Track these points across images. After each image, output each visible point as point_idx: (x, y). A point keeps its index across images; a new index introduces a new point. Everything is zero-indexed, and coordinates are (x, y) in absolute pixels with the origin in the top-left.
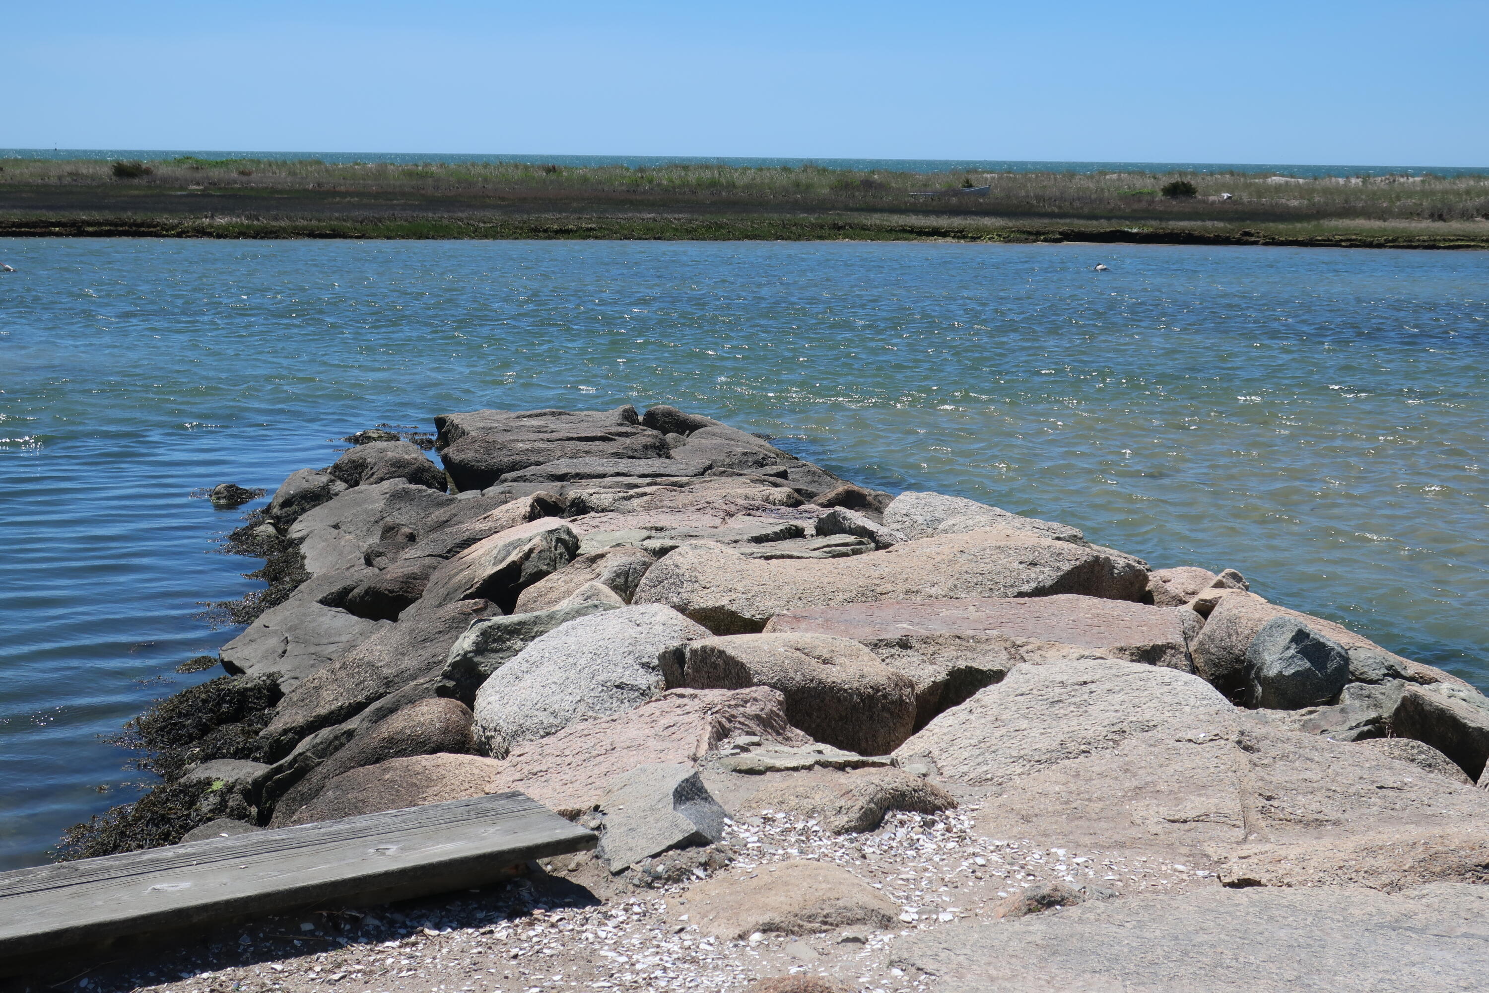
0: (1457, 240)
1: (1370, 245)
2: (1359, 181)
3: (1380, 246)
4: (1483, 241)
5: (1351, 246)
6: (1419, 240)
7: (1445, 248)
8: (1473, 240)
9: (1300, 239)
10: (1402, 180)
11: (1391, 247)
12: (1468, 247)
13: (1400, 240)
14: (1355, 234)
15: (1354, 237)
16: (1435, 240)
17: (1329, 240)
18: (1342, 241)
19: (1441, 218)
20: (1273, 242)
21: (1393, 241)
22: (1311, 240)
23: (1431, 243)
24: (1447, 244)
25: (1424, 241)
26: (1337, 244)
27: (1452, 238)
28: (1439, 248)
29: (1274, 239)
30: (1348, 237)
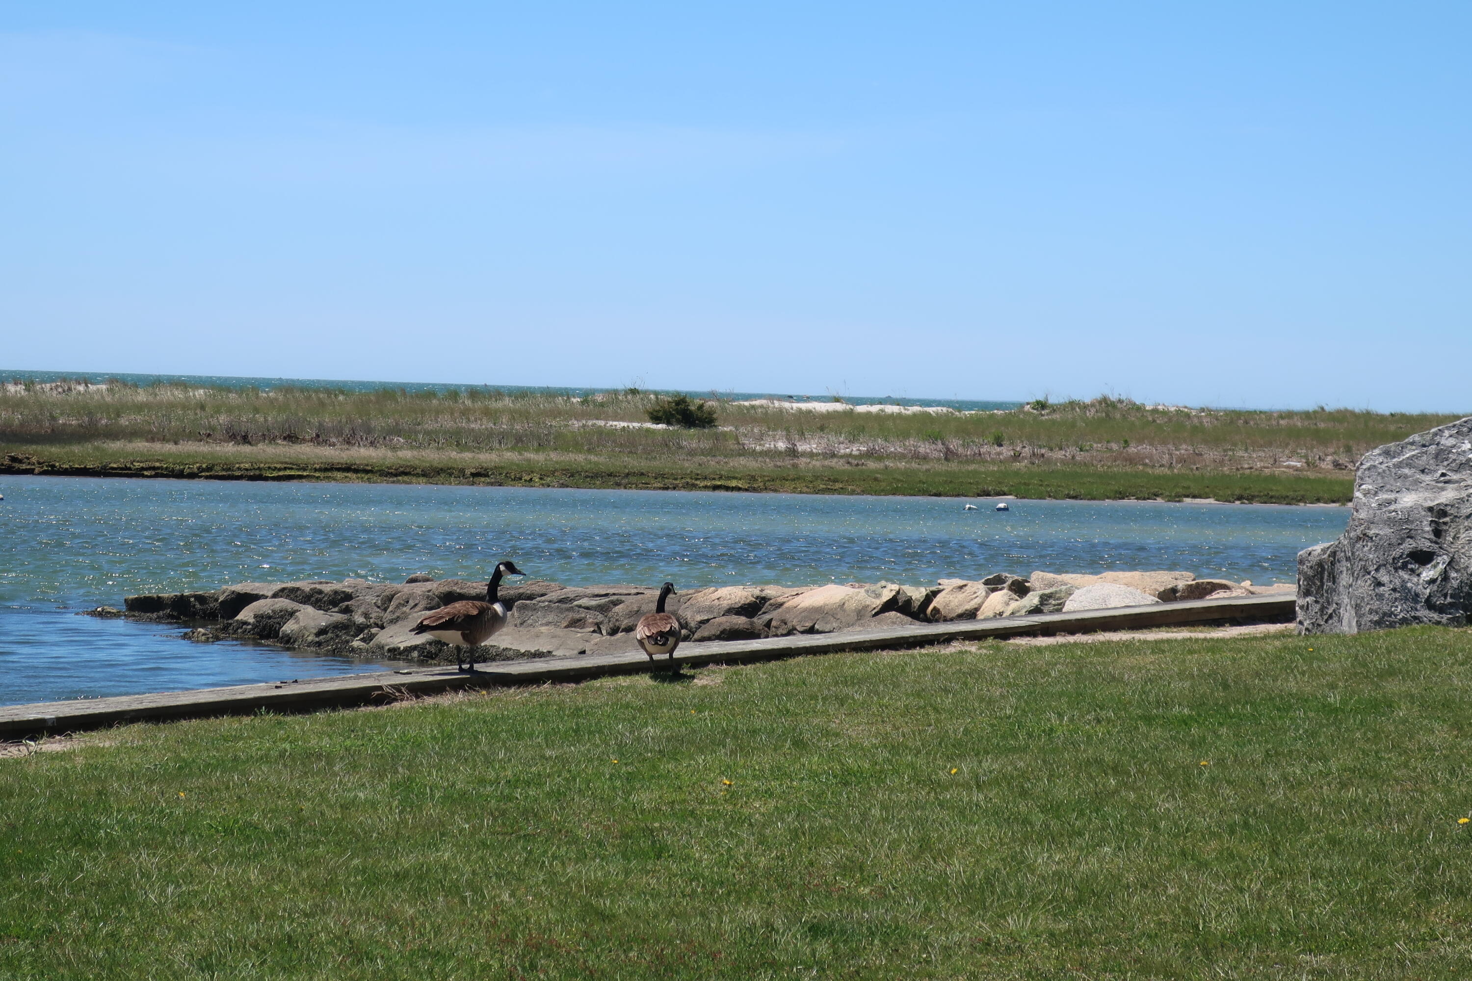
0: (285, 469)
1: (180, 475)
2: (21, 388)
3: (192, 476)
4: (316, 470)
5: (156, 476)
6: (239, 469)
7: (274, 479)
8: (304, 470)
9: (89, 466)
10: (81, 388)
11: (207, 477)
12: (300, 477)
13: (217, 468)
14: (158, 461)
15: (157, 464)
16: (259, 469)
17: (126, 468)
18: (143, 469)
19: (245, 439)
20: (53, 471)
21: (209, 469)
22: (104, 468)
23: (257, 472)
24: (275, 474)
25: (247, 470)
26: (138, 474)
27: (278, 466)
28: (266, 479)
29: (53, 466)
30: (150, 464)
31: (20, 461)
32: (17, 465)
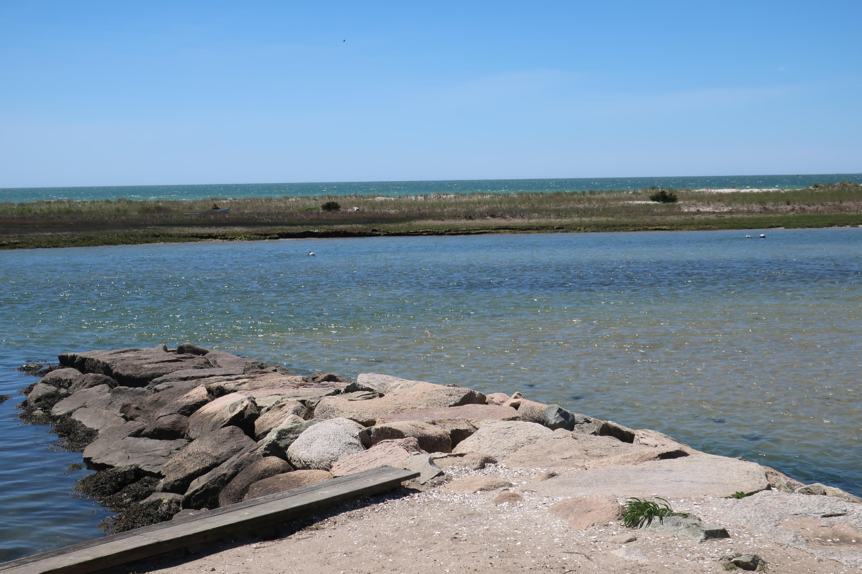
0: (480, 229)
1: (438, 234)
2: (422, 198)
3: (442, 234)
4: (493, 229)
5: (428, 235)
6: (461, 230)
7: (475, 234)
8: (488, 229)
9: (402, 232)
10: (444, 197)
11: (448, 234)
12: (486, 233)
13: (452, 230)
14: (429, 228)
15: (429, 230)
16: (469, 230)
17: (417, 232)
18: (423, 232)
19: (470, 218)
20: (388, 234)
21: (449, 231)
22: (408, 232)
23: (468, 232)
24: (475, 232)
25: (464, 231)
26: (421, 234)
27: (477, 228)
28: (472, 234)
29: (388, 232)
30: (426, 230)
31: (377, 231)
32: (374, 233)
